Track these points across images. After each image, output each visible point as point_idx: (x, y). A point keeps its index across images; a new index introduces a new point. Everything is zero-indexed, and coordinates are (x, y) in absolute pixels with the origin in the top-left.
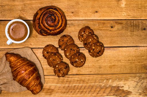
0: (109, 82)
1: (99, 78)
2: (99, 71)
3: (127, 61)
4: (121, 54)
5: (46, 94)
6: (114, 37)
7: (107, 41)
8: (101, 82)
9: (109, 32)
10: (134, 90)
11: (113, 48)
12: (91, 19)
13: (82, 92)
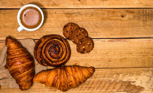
0: (120, 76)
1: (109, 73)
2: (108, 65)
3: (139, 54)
4: (132, 46)
5: (51, 90)
6: (124, 27)
7: (117, 32)
8: (111, 77)
9: (119, 22)
10: (147, 86)
11: (124, 39)
12: (100, 7)
13: (90, 87)
